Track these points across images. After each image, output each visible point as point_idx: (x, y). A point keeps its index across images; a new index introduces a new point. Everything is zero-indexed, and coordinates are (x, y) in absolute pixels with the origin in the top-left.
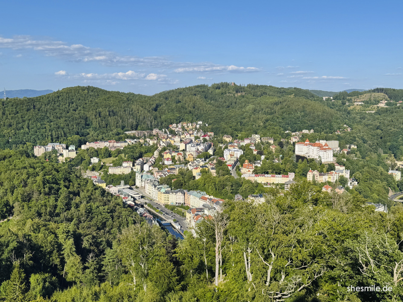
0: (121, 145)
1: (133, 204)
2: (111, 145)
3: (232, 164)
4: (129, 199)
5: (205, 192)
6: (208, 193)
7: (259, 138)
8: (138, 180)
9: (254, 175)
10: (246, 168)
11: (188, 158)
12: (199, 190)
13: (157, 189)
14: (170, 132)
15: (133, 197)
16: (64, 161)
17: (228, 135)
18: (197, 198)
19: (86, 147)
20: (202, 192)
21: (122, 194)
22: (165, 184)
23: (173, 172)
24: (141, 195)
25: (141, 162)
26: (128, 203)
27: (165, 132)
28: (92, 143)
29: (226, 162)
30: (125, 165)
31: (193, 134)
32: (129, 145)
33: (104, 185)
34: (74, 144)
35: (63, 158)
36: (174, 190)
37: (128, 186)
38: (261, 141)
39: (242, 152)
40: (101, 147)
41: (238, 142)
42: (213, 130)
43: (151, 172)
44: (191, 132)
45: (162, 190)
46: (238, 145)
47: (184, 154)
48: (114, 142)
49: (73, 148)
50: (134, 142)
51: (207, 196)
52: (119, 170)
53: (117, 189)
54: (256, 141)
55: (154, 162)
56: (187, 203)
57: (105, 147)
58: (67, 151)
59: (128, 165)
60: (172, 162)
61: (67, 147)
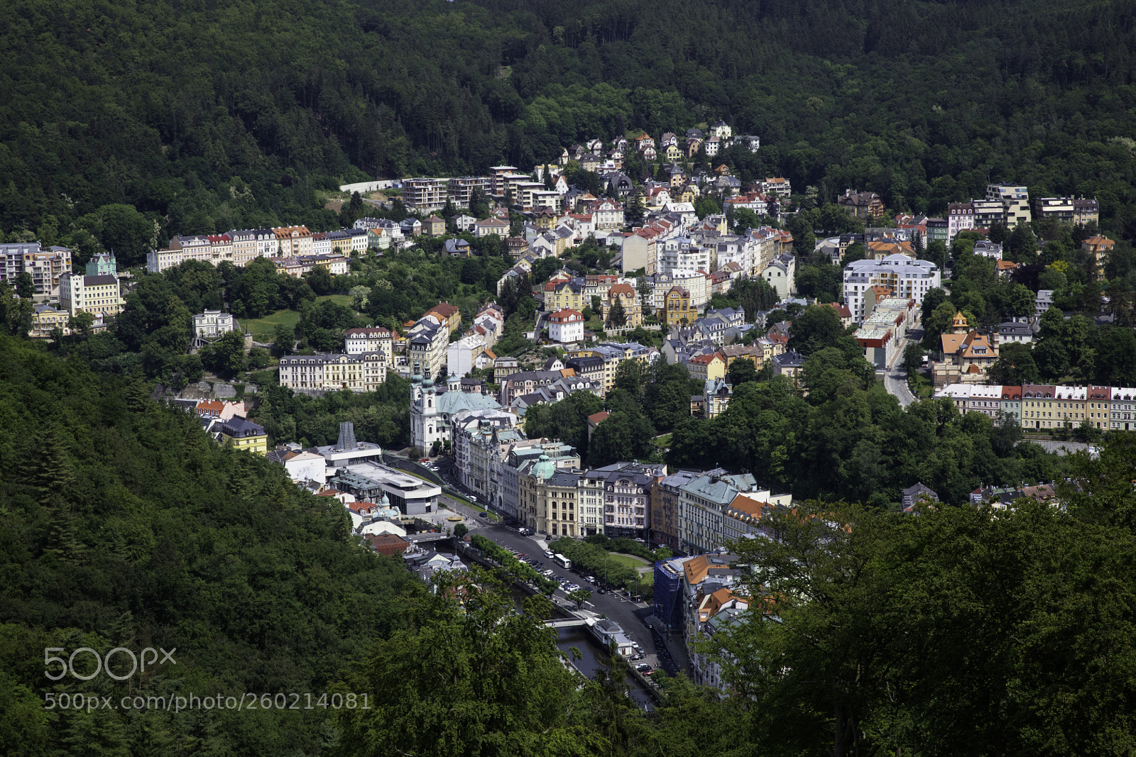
1: (402, 533)
2: (287, 252)
3: (888, 337)
4: (381, 513)
5: (750, 478)
6: (764, 483)
7: (1024, 203)
8: (422, 418)
9: (997, 391)
10: (958, 357)
11: (663, 312)
12: (722, 466)
13: (515, 460)
14: (569, 182)
15: (397, 502)
16: (67, 331)
17: (861, 187)
18: (713, 505)
19: (165, 261)
20: (737, 478)
21: (345, 488)
22: (553, 434)
23: (594, 376)
24: (437, 491)
25: (434, 330)
26: (377, 529)
27: (550, 184)
28: (196, 241)
29: (855, 327)
30: (356, 346)
31: (685, 188)
32: (373, 249)
33: (258, 445)
34: (109, 244)
35: (60, 317)
36: (596, 466)
37: (377, 451)
38: (1034, 216)
39: (938, 273)
40: (241, 262)
41: (913, 223)
42: (786, 168)
43: (481, 379)
44: (677, 180)
45: (540, 466)
46: (916, 242)
47: (644, 291)
48: (303, 235)
49: (105, 264)
50: (397, 232)
51: (763, 497)
52: (329, 370)
53: (321, 462)
54: (1010, 219)
55: (499, 332)
56: (662, 528)
57: (260, 259)
58: (77, 281)
59: (370, 346)
60: (586, 328)
61: (80, 264)
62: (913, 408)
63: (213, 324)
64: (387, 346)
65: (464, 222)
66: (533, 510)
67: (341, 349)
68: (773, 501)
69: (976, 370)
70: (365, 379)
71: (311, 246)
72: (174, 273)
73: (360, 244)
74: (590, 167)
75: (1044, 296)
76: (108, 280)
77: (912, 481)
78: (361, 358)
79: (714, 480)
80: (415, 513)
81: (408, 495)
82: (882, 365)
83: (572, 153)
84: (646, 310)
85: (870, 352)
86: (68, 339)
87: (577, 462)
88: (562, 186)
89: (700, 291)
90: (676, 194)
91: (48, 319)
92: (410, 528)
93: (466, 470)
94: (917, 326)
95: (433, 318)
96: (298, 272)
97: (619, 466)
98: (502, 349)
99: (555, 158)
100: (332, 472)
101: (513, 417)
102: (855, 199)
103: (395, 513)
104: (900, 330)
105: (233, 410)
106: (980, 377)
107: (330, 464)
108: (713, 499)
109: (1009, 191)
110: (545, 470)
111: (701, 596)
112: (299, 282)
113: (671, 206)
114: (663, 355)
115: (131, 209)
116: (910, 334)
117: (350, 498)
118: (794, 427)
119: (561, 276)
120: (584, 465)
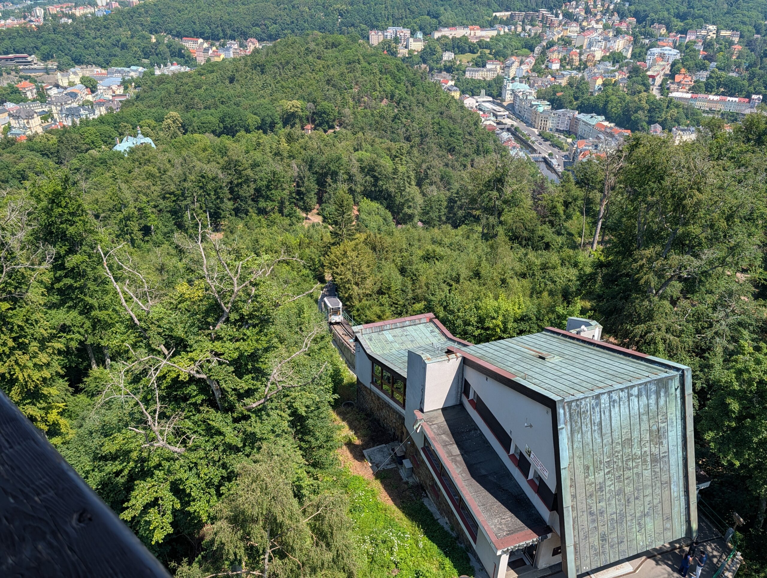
0: (488, 34)
1: (495, 125)
2: (472, 34)
3: (658, 74)
4: (490, 118)
5: (603, 118)
6: (608, 119)
7: (715, 32)
8: (506, 90)
9: (689, 96)
10: (679, 83)
11: (586, 61)
12: (595, 113)
13: (532, 106)
14: (563, 16)
15: (495, 116)
16: (407, 56)
17: (660, 23)
18: (590, 125)
19: (437, 35)
20: (599, 117)
21: (480, 110)
22: (544, 99)
23: (560, 81)
24: (507, 113)
25: (513, 63)
26: (488, 123)
27: (557, 16)
28: (446, 29)
29: (647, 71)
30: (488, 66)
31: (601, 20)
32: (499, 34)
33: (457, 95)
34: (421, 29)
35: (406, 51)
36: (556, 109)
37: (491, 99)
38: (717, 37)
39: (679, 55)
40: (458, 36)
41: (675, 36)
42: (636, 15)
43: (526, 79)
44: (598, 17)
45: (539, 108)
46: (674, 42)
47: (581, 54)
48: (478, 29)
49: (420, 35)
50: (506, 30)
51: (606, 123)
52: (480, 73)
53: (474, 101)
54: (709, 37)
55: (533, 64)
56: (573, 131)
57: (464, 36)
58: (411, 40)
59: (494, 66)
60: (561, 66)
61: (413, 34)
62: (660, 99)
63: (448, 56)
64: (498, 67)
65: (528, 27)
66: (535, 122)
67: (484, 66)
68: (609, 125)
69: (684, 88)
70: (490, 76)
71: (480, 33)
72: (438, 39)
73: (494, 33)
74: (570, 11)
75: (713, 64)
76: (419, 40)
77: (655, 122)
78: (490, 70)
79: (592, 117)
80: (500, 119)
81: (499, 113)
82: (653, 84)
83: (566, 6)
84: (580, 60)
85: (651, 79)
86: (407, 58)
87: (550, 107)
88: (561, 17)
89: (599, 55)
90: (597, 22)
91: (402, 52)
92: (498, 124)
93: (517, 107)
94: (668, 72)
95: (513, 58)
96: (475, 41)
97: (563, 110)
98: (533, 70)
99: (560, 7)
100: (477, 104)
101: (533, 92)
102: (657, 27)
103: (494, 119)
104: (662, 73)
105: (451, 83)
106: (685, 90)
107: (477, 102)
108: (591, 123)
109: (711, 27)
110: (541, 109)
111: (581, 152)
112: (474, 44)
113: (595, 26)
114: (583, 75)
115: (428, 17)
116: (666, 75)
117: (481, 113)
118: (621, 102)
119: (555, 48)
120: (553, 108)
